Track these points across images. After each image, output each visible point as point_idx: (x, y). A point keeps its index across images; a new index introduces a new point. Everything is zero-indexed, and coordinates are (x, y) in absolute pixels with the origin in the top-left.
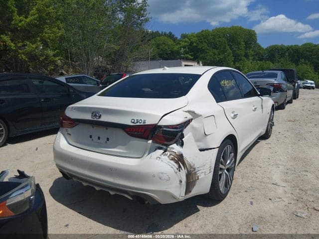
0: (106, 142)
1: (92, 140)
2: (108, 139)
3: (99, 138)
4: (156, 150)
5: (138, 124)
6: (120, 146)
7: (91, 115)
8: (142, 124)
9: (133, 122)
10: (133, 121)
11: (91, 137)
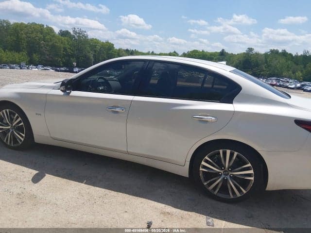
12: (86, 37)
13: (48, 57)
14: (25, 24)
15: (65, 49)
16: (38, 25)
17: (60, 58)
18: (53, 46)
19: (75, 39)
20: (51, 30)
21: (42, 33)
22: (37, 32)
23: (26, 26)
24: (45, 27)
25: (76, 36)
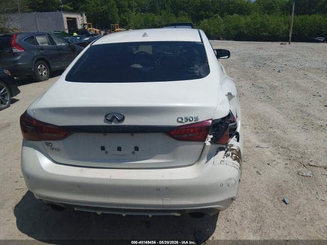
0: (133, 153)
1: (107, 152)
2: (137, 149)
3: (119, 149)
4: (217, 152)
5: (189, 123)
7: (103, 118)
8: (193, 122)
9: (181, 122)
10: (180, 120)
11: (103, 148)
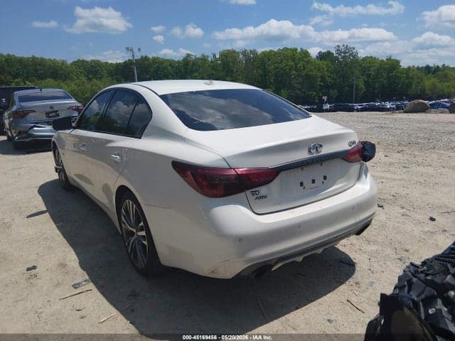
0: (323, 182)
1: (304, 188)
2: (325, 178)
3: (313, 181)
6: (340, 180)
9: (350, 146)
10: (350, 144)
11: (302, 184)
12: (355, 56)
13: (299, 92)
14: (274, 51)
15: (323, 78)
16: (291, 49)
17: (315, 91)
18: (308, 77)
19: (339, 62)
20: (306, 54)
21: (293, 60)
22: (288, 59)
23: (275, 53)
24: (299, 50)
25: (340, 57)
